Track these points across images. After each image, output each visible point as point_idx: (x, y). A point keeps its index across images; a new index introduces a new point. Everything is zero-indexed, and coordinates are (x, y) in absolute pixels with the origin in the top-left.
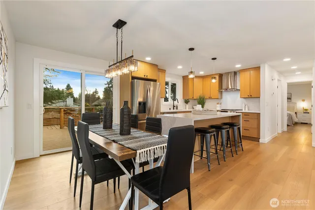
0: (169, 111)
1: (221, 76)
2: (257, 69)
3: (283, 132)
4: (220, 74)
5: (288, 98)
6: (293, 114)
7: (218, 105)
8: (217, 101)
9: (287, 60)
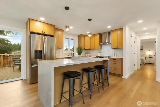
0: (68, 57)
1: (101, 35)
2: (121, 29)
3: (138, 69)
4: (100, 33)
5: (141, 49)
6: (144, 58)
7: (99, 53)
8: (99, 51)
9: (140, 21)
